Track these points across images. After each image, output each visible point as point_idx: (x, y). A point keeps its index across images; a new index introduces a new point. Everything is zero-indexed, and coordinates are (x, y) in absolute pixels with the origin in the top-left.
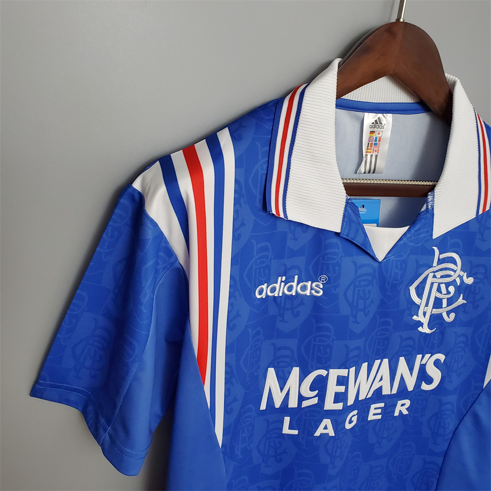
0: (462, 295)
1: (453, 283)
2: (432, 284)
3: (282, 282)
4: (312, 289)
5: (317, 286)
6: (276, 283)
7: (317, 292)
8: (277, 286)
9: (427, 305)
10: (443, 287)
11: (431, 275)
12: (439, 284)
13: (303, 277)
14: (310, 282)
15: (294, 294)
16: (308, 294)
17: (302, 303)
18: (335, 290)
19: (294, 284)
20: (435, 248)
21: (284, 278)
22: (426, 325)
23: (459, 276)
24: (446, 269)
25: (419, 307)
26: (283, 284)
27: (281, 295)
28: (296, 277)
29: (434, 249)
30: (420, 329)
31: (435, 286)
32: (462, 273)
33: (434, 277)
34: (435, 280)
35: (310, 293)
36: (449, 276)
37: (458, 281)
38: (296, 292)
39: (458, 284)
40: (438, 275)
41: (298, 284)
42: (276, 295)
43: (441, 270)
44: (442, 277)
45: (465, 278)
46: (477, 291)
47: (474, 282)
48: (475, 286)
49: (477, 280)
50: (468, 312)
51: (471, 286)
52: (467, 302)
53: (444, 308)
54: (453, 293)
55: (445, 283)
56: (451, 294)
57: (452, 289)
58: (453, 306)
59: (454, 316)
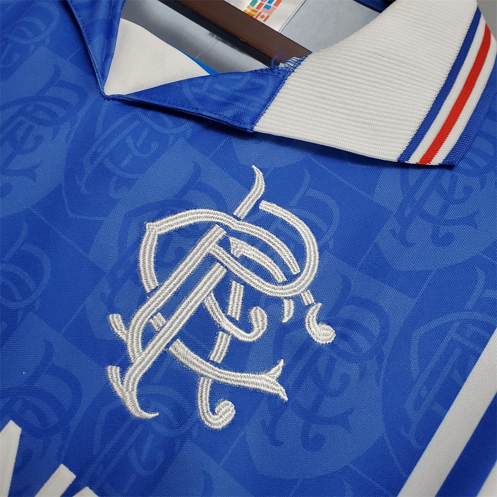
0: (282, 363)
1: (273, 305)
2: (210, 261)
9: (168, 310)
10: (236, 295)
11: (217, 233)
12: (229, 277)
20: (259, 175)
22: (136, 372)
23: (297, 299)
24: (265, 248)
25: (143, 297)
29: (253, 174)
30: (113, 372)
31: (215, 275)
32: (308, 298)
33: (224, 244)
34: (220, 253)
36: (267, 276)
37: (288, 312)
39: (285, 321)
40: (241, 248)
43: (253, 241)
44: (245, 261)
45: (311, 316)
46: (334, 384)
47: (332, 345)
48: (332, 360)
49: (344, 346)
50: (282, 443)
51: (320, 350)
52: (286, 399)
53: (213, 363)
54: (260, 335)
55: (248, 289)
56: (252, 334)
57: (260, 318)
58: (239, 379)
59: (231, 419)
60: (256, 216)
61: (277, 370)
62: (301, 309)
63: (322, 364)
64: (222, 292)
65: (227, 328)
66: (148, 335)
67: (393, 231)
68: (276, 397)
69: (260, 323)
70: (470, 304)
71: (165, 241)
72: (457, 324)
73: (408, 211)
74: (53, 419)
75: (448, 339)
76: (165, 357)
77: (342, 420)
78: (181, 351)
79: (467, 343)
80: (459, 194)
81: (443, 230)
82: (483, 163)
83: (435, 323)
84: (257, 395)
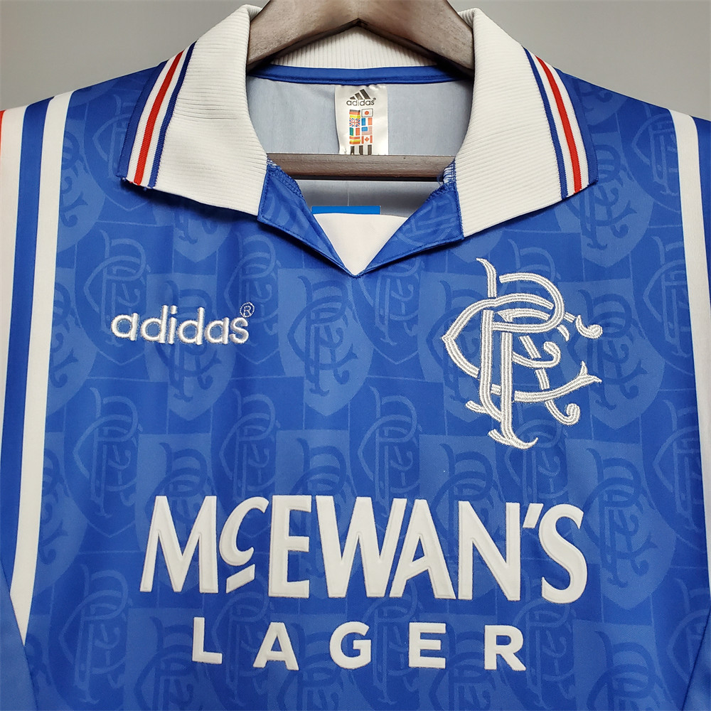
0: (583, 364)
1: (553, 335)
2: (497, 335)
3: (170, 316)
4: (231, 332)
5: (239, 324)
6: (160, 317)
7: (240, 336)
8: (163, 323)
9: (496, 379)
10: (528, 343)
11: (488, 315)
12: (516, 337)
13: (214, 311)
14: (227, 319)
15: (199, 343)
16: (226, 342)
17: (215, 360)
18: (271, 328)
19: (199, 324)
20: (484, 262)
21: (174, 310)
22: (507, 425)
23: (564, 322)
24: (524, 305)
25: (476, 382)
26: (173, 320)
27: (171, 342)
28: (202, 310)
29: (481, 264)
30: (493, 434)
31: (507, 341)
32: (570, 318)
33: (497, 319)
34: (499, 326)
35: (229, 339)
36: (538, 321)
37: (563, 330)
38: (204, 339)
39: (567, 339)
40: (508, 315)
41: (206, 324)
42: (162, 341)
43: (513, 306)
44: (518, 321)
45: (579, 325)
46: (621, 354)
47: (604, 335)
48: (610, 343)
49: (611, 330)
50: (615, 406)
51: (599, 341)
52: (601, 381)
53: (545, 390)
54: (559, 357)
55: (532, 336)
56: (554, 359)
57: (552, 349)
58: (567, 388)
59: (579, 412)
60: (503, 289)
61: (584, 369)
62: (571, 326)
63: (606, 349)
64: (518, 348)
65: (538, 366)
66: (497, 401)
67: (589, 245)
68: (594, 383)
69: (554, 351)
70: (662, 260)
71: (461, 340)
72: (663, 276)
73: (588, 227)
74: (483, 484)
75: (664, 288)
76: (515, 406)
77: (639, 371)
78: (522, 396)
79: (675, 284)
80: (611, 197)
81: (618, 226)
82: (611, 168)
83: (651, 284)
84: (583, 390)
